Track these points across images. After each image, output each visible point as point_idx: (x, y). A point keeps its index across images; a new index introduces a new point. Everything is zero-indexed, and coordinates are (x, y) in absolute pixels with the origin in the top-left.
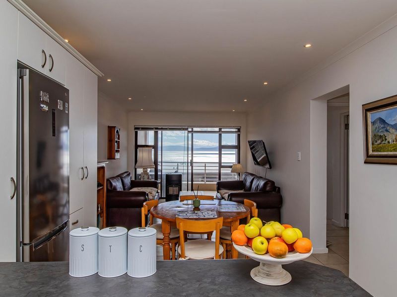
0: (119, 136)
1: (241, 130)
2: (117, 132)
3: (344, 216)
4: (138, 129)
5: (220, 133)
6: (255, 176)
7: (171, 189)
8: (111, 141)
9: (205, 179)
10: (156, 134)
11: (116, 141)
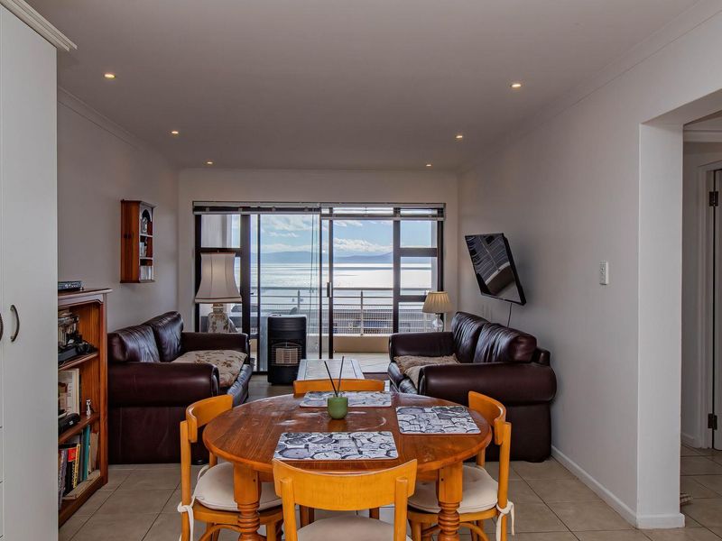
0: (150, 224)
1: (447, 212)
2: (146, 214)
3: (705, 421)
4: (202, 209)
5: (396, 219)
6: (482, 323)
7: (280, 351)
8: (128, 236)
9: (362, 327)
10: (245, 221)
11: (143, 239)
